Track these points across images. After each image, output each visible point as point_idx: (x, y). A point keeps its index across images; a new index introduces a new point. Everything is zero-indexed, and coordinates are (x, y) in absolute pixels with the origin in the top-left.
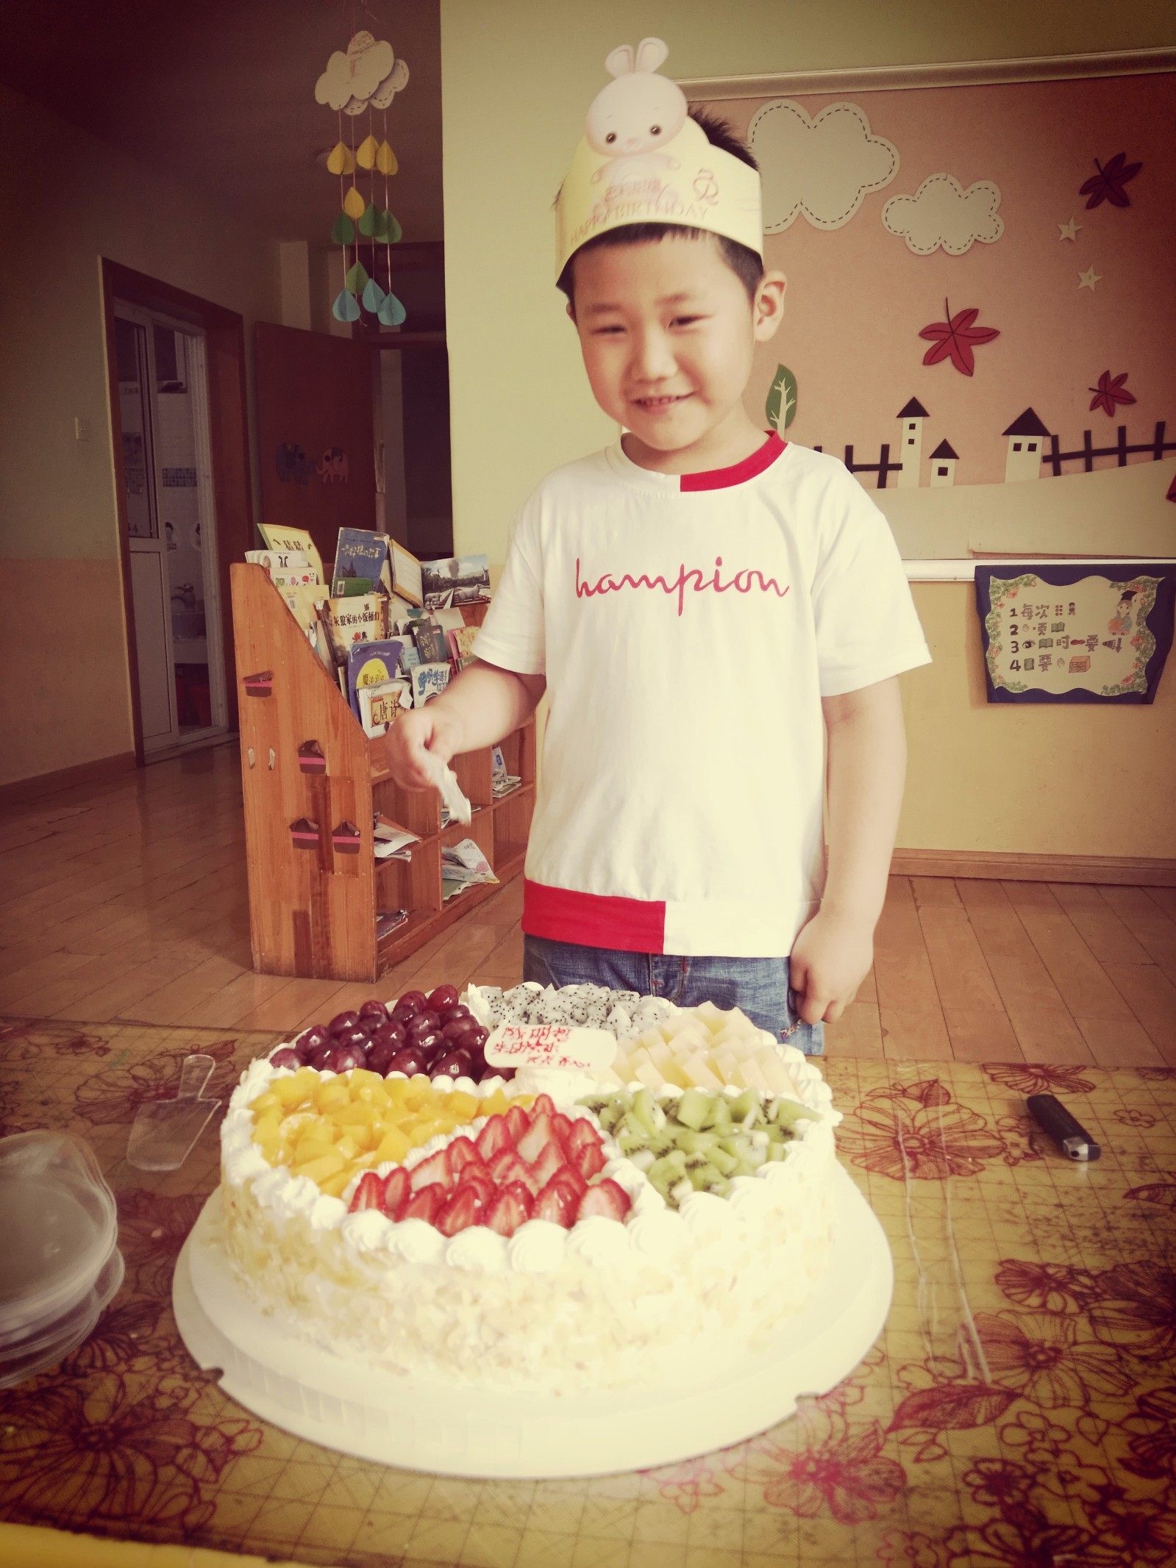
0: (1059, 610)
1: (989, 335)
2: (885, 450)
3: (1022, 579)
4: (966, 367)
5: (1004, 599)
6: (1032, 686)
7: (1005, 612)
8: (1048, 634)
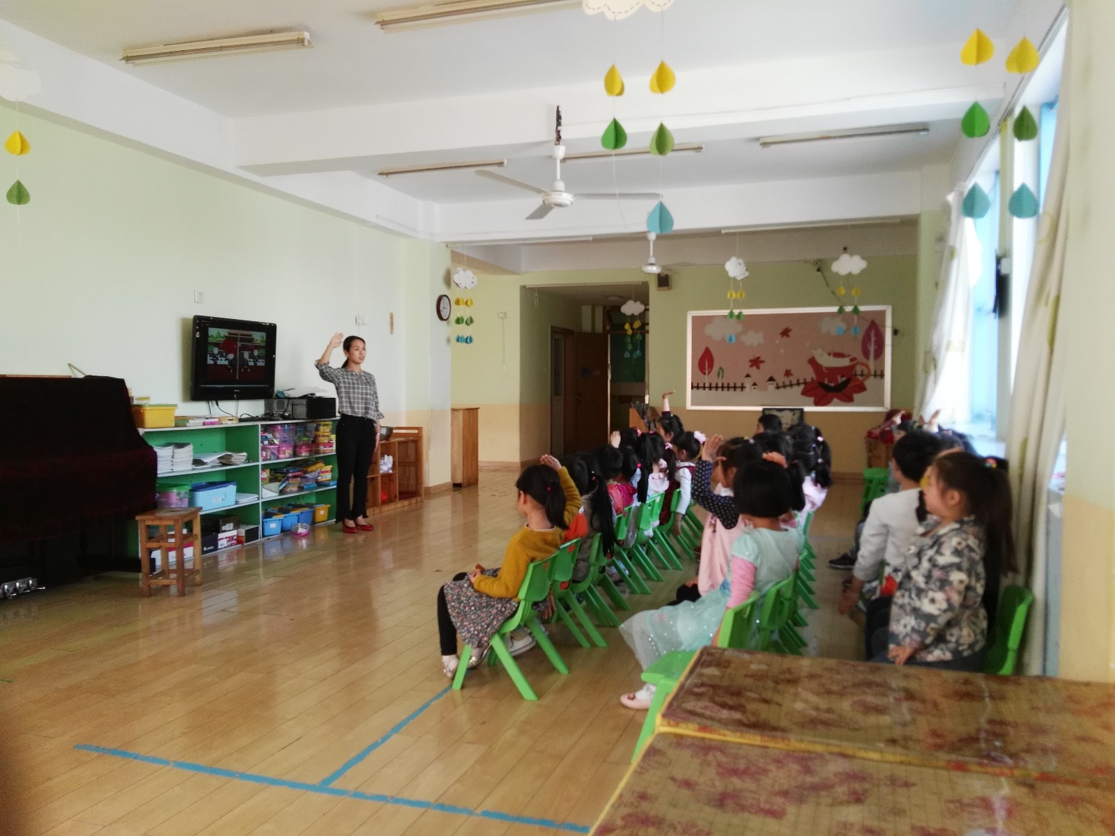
1: (763, 362)
2: (742, 384)
4: (758, 368)
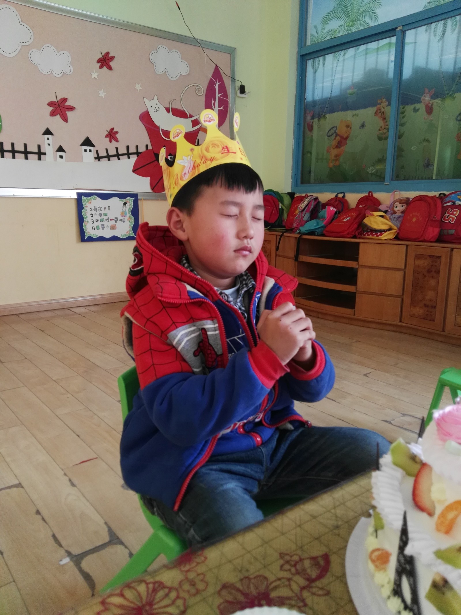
0: (105, 208)
1: (72, 109)
2: (39, 147)
3: (92, 197)
4: (65, 119)
5: (87, 204)
6: (100, 235)
7: (88, 209)
8: (103, 217)
